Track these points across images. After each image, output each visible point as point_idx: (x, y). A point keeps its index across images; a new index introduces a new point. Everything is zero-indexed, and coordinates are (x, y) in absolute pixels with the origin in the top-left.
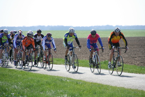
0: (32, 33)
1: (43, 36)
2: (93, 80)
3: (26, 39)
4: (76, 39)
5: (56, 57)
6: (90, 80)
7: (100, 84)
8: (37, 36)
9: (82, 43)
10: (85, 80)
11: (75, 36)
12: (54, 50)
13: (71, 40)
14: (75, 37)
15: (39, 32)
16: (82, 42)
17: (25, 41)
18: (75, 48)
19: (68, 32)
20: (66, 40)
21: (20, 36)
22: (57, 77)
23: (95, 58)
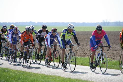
0: (33, 28)
1: (47, 32)
3: (25, 33)
8: (42, 32)
10: (11, 68)
11: (73, 32)
13: (69, 37)
14: (73, 34)
15: (44, 27)
17: (23, 35)
18: (73, 45)
19: (67, 28)
20: (64, 36)
21: (17, 31)
23: (99, 56)
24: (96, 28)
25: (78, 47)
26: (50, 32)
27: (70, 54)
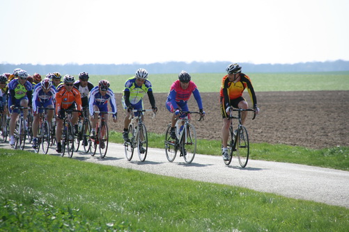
1: (90, 87)
2: (302, 195)
3: (63, 90)
4: (150, 93)
5: (213, 137)
6: (297, 193)
7: (320, 203)
8: (80, 87)
9: (276, 103)
10: (284, 194)
11: (147, 86)
12: (113, 117)
13: (138, 95)
14: (147, 89)
15: (84, 78)
16: (276, 101)
17: (61, 94)
19: (134, 77)
20: (127, 93)
22: (215, 184)
23: (182, 131)
24: (180, 78)
25: (154, 115)
26: (97, 87)
27: (138, 127)
